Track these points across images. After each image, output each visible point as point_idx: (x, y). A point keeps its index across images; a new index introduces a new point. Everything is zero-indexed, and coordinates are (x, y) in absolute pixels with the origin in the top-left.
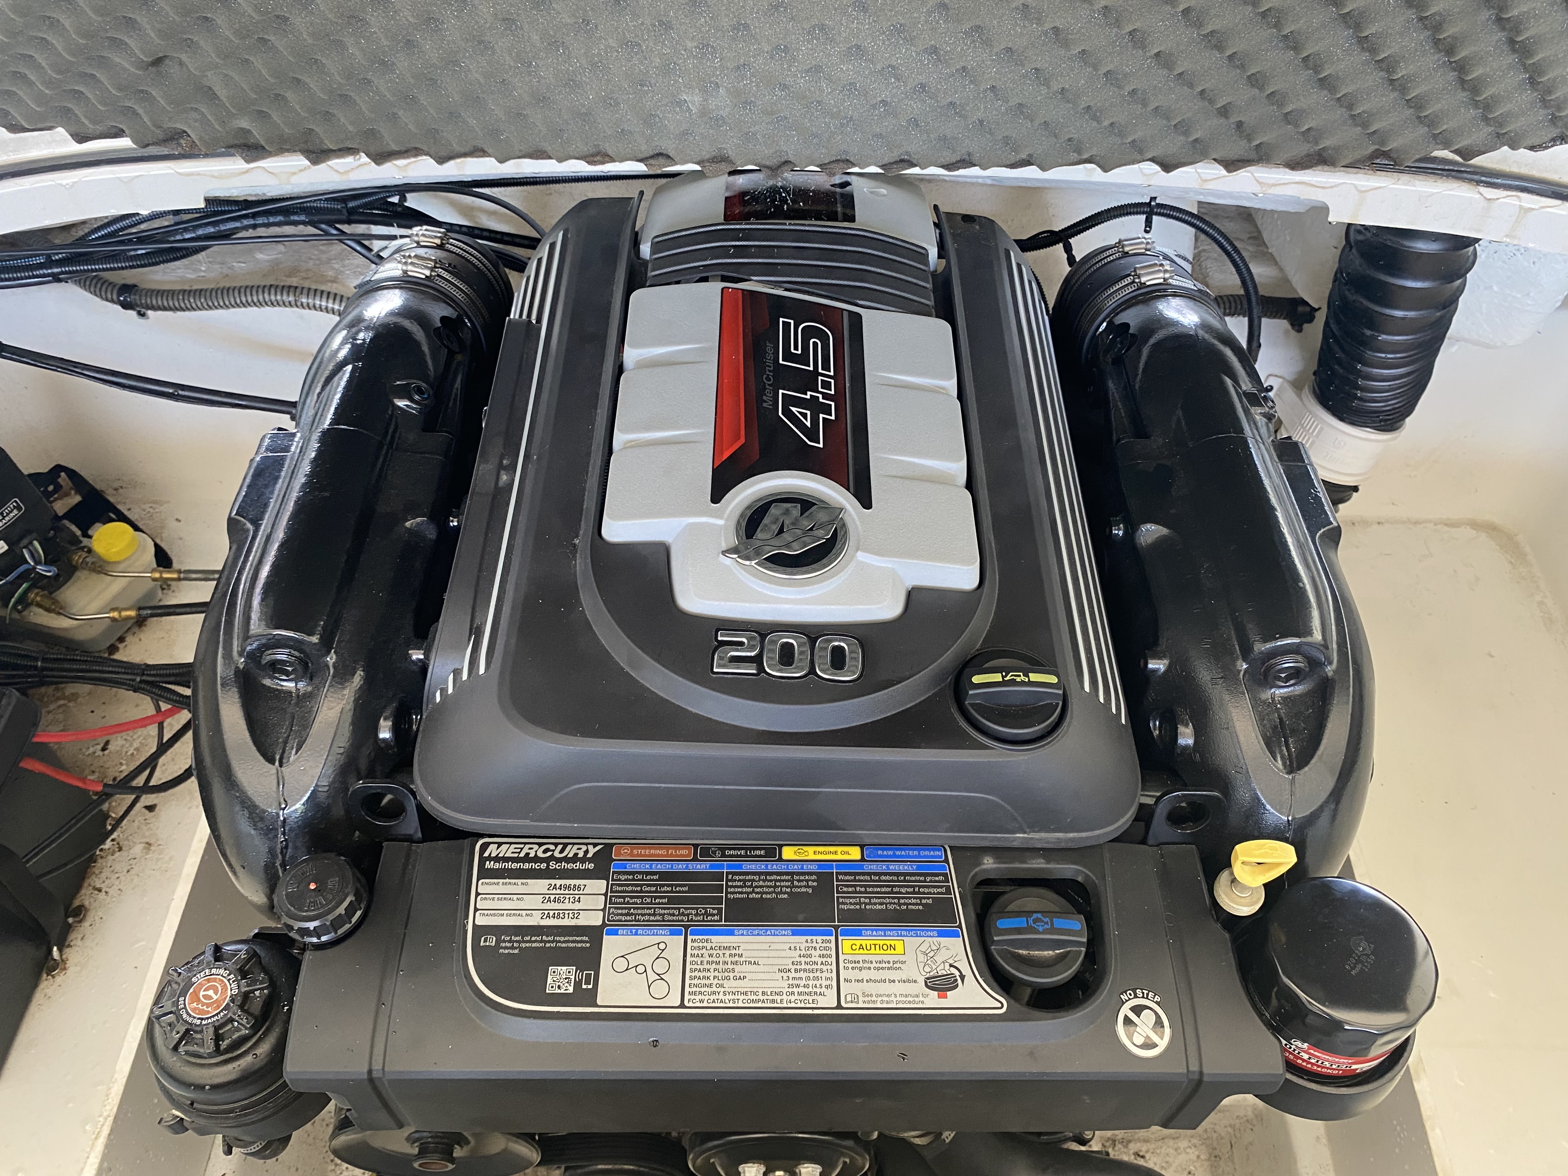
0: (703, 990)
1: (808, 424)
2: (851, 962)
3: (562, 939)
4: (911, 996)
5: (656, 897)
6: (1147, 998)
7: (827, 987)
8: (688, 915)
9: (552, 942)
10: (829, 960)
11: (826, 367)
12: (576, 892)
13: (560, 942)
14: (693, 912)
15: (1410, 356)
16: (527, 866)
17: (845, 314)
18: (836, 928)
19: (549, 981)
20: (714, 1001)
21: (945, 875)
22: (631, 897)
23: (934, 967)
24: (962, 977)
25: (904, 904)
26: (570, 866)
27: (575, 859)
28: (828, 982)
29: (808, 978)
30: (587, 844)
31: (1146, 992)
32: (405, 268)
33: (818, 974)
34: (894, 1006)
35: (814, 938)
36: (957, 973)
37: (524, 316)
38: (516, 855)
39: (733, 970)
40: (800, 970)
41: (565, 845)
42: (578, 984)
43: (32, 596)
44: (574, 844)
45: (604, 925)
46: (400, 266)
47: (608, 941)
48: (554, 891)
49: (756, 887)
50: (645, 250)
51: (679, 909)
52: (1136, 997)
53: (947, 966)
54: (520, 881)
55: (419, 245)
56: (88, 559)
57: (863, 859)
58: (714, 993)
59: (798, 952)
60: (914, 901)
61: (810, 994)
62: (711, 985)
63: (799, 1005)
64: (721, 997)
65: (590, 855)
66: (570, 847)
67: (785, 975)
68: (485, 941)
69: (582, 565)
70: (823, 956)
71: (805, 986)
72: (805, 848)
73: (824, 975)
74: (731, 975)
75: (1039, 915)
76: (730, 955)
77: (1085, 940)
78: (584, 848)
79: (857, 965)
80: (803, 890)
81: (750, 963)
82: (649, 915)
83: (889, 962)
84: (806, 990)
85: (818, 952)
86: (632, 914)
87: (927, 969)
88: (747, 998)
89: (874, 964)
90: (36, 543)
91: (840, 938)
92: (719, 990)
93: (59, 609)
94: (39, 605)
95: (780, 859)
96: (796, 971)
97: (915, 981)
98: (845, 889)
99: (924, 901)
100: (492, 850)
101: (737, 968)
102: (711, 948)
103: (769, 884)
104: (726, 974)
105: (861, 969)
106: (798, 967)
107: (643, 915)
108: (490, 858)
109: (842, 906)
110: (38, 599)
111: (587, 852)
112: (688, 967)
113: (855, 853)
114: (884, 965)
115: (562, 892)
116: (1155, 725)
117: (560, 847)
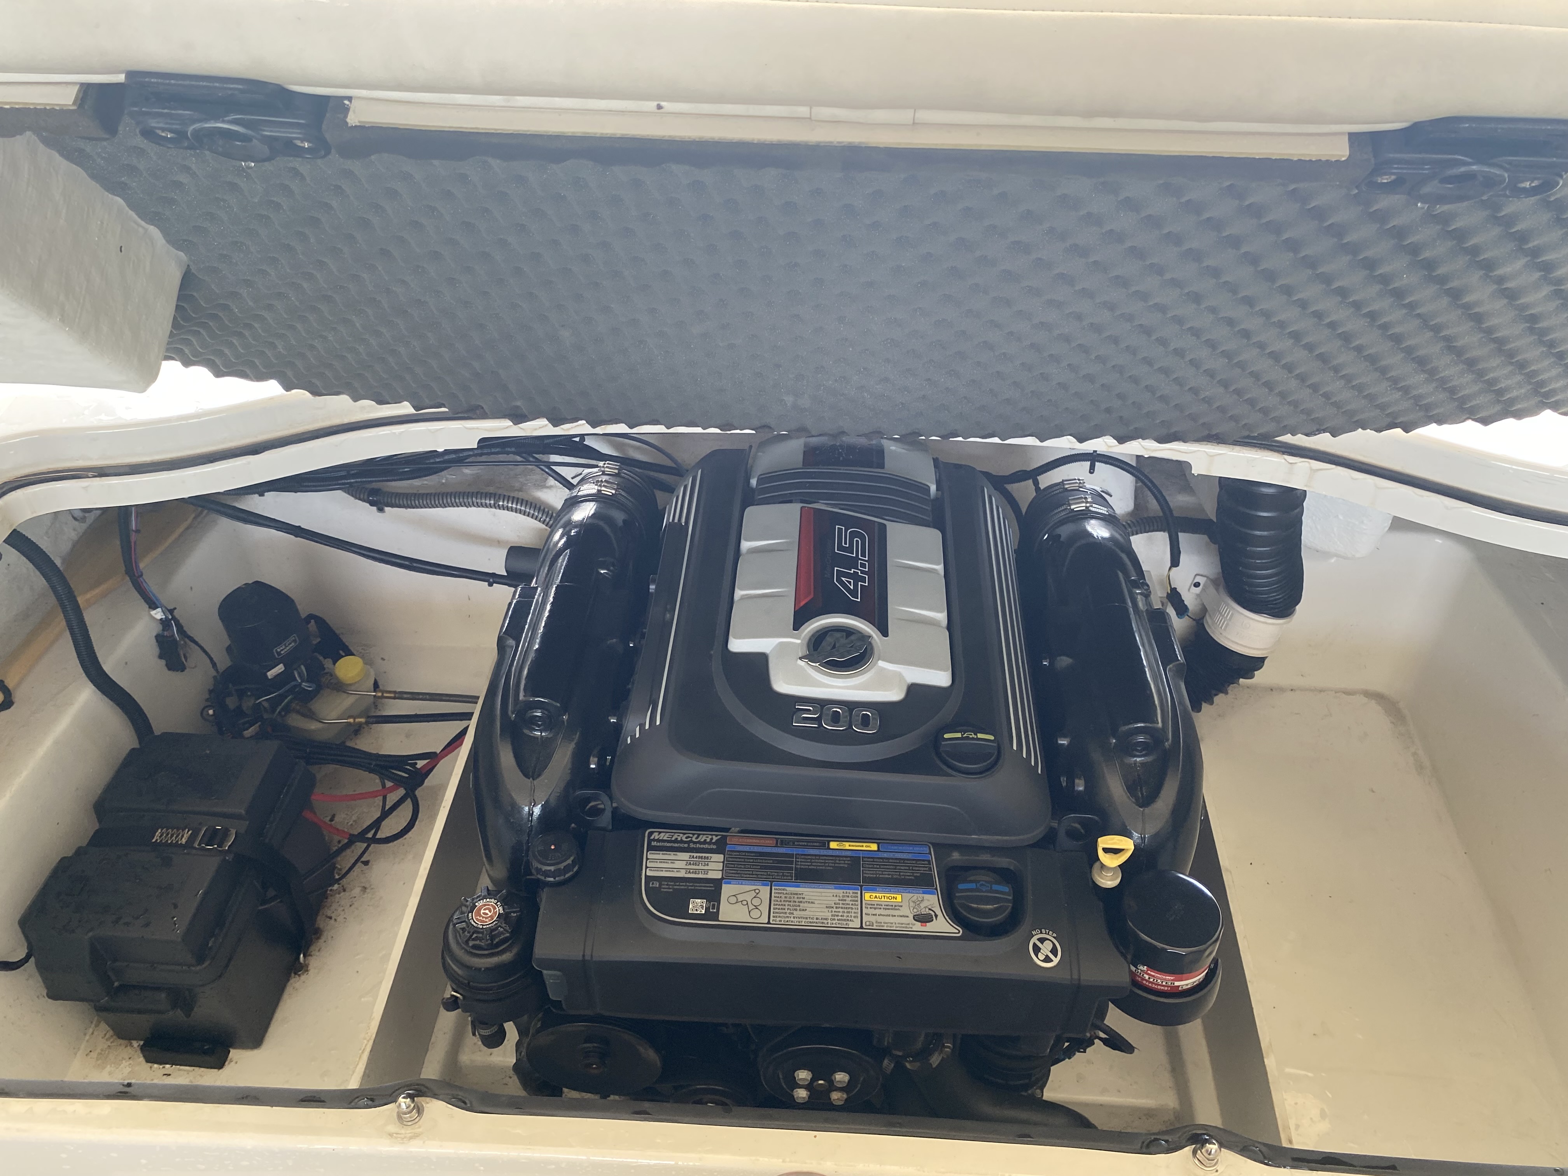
0: (781, 915)
1: (852, 588)
2: (869, 905)
3: (698, 885)
4: (905, 924)
5: (753, 865)
6: (1048, 934)
7: (854, 917)
8: (772, 875)
9: (692, 886)
10: (856, 903)
11: (863, 555)
12: (706, 860)
13: (697, 886)
14: (776, 874)
15: (1273, 561)
16: (676, 845)
17: (876, 524)
18: (861, 886)
19: (691, 906)
20: (787, 921)
21: (929, 861)
22: (738, 864)
23: (919, 910)
24: (936, 916)
25: (903, 875)
26: (702, 846)
27: (705, 842)
28: (855, 915)
29: (844, 912)
30: (712, 835)
31: (1047, 931)
32: (599, 488)
33: (850, 910)
34: (895, 929)
35: (848, 891)
36: (933, 914)
37: (676, 520)
38: (669, 839)
39: (799, 906)
40: (839, 908)
41: (699, 835)
42: (707, 909)
43: (293, 705)
44: (704, 834)
45: (723, 878)
46: (596, 487)
47: (725, 888)
48: (693, 859)
49: (813, 862)
50: (754, 482)
51: (767, 872)
52: (1041, 933)
53: (927, 910)
54: (672, 853)
55: (604, 473)
56: (332, 681)
57: (879, 850)
58: (787, 917)
59: (838, 898)
60: (909, 874)
61: (845, 920)
62: (786, 913)
63: (838, 926)
64: (792, 919)
65: (714, 841)
66: (701, 836)
67: (830, 910)
68: (653, 884)
69: (716, 666)
70: (853, 901)
71: (841, 916)
72: (844, 843)
73: (853, 911)
74: (798, 908)
75: (984, 883)
76: (797, 898)
77: (1011, 898)
78: (710, 837)
79: (873, 906)
80: (843, 865)
81: (809, 902)
82: (749, 874)
83: (892, 906)
84: (842, 918)
85: (850, 899)
86: (739, 874)
87: (915, 910)
88: (807, 920)
89: (884, 907)
90: (303, 667)
91: (863, 892)
92: (790, 915)
93: (311, 715)
94: (298, 712)
95: (829, 848)
96: (836, 908)
97: (908, 917)
98: (867, 866)
99: (915, 874)
100: (655, 836)
101: (801, 904)
102: (786, 894)
103: (822, 861)
104: (795, 908)
105: (875, 909)
106: (838, 906)
107: (745, 874)
108: (654, 840)
109: (865, 875)
110: (298, 707)
111: (712, 839)
112: (772, 903)
113: (874, 847)
114: (889, 907)
115: (697, 860)
116: (1064, 781)
117: (696, 836)
